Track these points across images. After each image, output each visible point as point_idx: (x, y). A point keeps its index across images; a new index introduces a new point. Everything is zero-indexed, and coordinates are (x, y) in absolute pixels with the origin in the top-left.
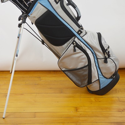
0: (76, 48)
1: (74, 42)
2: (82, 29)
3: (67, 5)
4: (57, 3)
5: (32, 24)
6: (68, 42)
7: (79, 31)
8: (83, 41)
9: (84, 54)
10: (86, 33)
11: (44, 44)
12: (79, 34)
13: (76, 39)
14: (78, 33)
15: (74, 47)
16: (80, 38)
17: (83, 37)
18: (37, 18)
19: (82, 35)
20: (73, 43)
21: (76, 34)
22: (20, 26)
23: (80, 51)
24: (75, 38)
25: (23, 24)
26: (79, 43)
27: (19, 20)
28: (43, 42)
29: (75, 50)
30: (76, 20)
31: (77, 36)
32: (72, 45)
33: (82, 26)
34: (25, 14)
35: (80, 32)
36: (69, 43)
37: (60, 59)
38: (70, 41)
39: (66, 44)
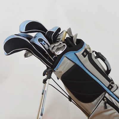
0: (107, 104)
1: (105, 98)
2: (113, 83)
3: (96, 58)
4: (85, 56)
5: (58, 79)
6: (98, 98)
7: (110, 85)
8: (114, 96)
9: (116, 111)
10: (117, 87)
11: (71, 101)
12: (110, 89)
13: (107, 95)
14: (108, 88)
15: (105, 104)
16: (111, 93)
17: (114, 93)
18: (63, 72)
19: (113, 90)
20: (103, 99)
21: (106, 89)
22: (45, 81)
23: (111, 108)
24: (105, 94)
25: (48, 80)
26: (110, 98)
27: (44, 75)
28: (70, 99)
29: (106, 107)
30: (106, 73)
31: (108, 91)
32: (103, 102)
33: (112, 80)
34: (50, 69)
35: (110, 87)
36: (100, 100)
37: (89, 117)
38: (100, 97)
39: (95, 101)
